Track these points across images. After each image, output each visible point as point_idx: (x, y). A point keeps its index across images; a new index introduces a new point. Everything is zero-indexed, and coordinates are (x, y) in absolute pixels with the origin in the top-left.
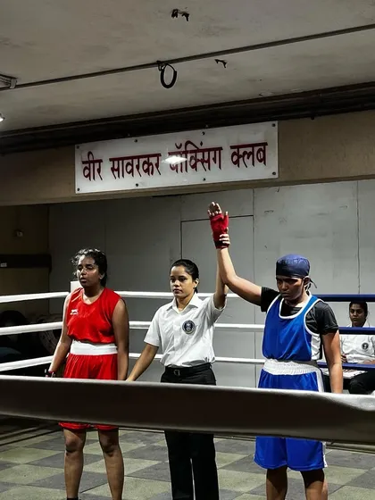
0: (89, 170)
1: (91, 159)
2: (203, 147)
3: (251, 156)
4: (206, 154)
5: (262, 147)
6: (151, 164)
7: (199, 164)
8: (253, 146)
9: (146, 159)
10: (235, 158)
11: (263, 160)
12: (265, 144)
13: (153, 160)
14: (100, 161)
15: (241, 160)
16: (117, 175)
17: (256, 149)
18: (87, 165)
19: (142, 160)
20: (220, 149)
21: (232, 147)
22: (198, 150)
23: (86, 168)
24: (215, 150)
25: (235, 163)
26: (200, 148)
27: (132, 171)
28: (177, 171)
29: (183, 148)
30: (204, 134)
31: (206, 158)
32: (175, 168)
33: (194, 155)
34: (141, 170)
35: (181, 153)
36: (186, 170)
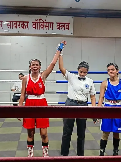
2: (46, 22)
3: (64, 27)
5: (68, 24)
6: (25, 25)
7: (44, 27)
8: (65, 23)
9: (23, 23)
10: (58, 27)
11: (68, 29)
12: (69, 24)
13: (26, 24)
14: (2, 21)
15: (60, 28)
16: (10, 28)
17: (66, 25)
19: (21, 23)
20: (53, 23)
21: (57, 23)
22: (44, 22)
24: (51, 23)
25: (58, 28)
26: (45, 22)
27: (16, 27)
28: (35, 29)
29: (38, 21)
30: (46, 17)
31: (47, 25)
32: (35, 27)
33: (42, 24)
34: (20, 26)
35: (37, 23)
36: (39, 29)
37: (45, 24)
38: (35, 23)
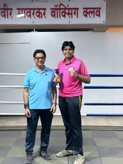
0: (5, 13)
1: (6, 7)
2: (69, 7)
3: (93, 13)
4: (70, 10)
5: (99, 10)
6: (41, 13)
7: (67, 15)
8: (94, 9)
9: (38, 10)
10: (85, 13)
11: (99, 15)
12: (100, 8)
13: (42, 11)
14: (11, 9)
15: (88, 15)
17: (96, 10)
18: (4, 11)
19: (36, 11)
20: (78, 9)
21: (84, 9)
22: (66, 9)
23: (2, 12)
24: (75, 9)
25: (85, 16)
26: (67, 7)
27: (30, 16)
28: (55, 17)
29: (58, 7)
30: (69, 1)
31: (70, 12)
32: (54, 16)
33: (64, 10)
34: (35, 15)
35: (57, 9)
36: (60, 17)
37: (67, 11)
38: (54, 10)
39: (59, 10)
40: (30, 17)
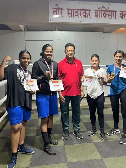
0: (56, 12)
1: (57, 7)
4: (110, 12)
6: (87, 13)
7: (107, 16)
9: (84, 11)
10: (121, 15)
14: (62, 9)
15: (124, 16)
16: (70, 16)
18: (55, 10)
19: (82, 12)
20: (116, 11)
21: (120, 11)
24: (114, 11)
25: (121, 17)
26: (108, 10)
27: (78, 15)
28: (98, 18)
29: (101, 9)
30: (109, 4)
31: (110, 14)
32: (97, 16)
33: (105, 12)
34: (82, 15)
35: (100, 11)
36: (102, 18)
37: (107, 13)
38: (97, 12)
39: (101, 12)
40: (78, 17)
